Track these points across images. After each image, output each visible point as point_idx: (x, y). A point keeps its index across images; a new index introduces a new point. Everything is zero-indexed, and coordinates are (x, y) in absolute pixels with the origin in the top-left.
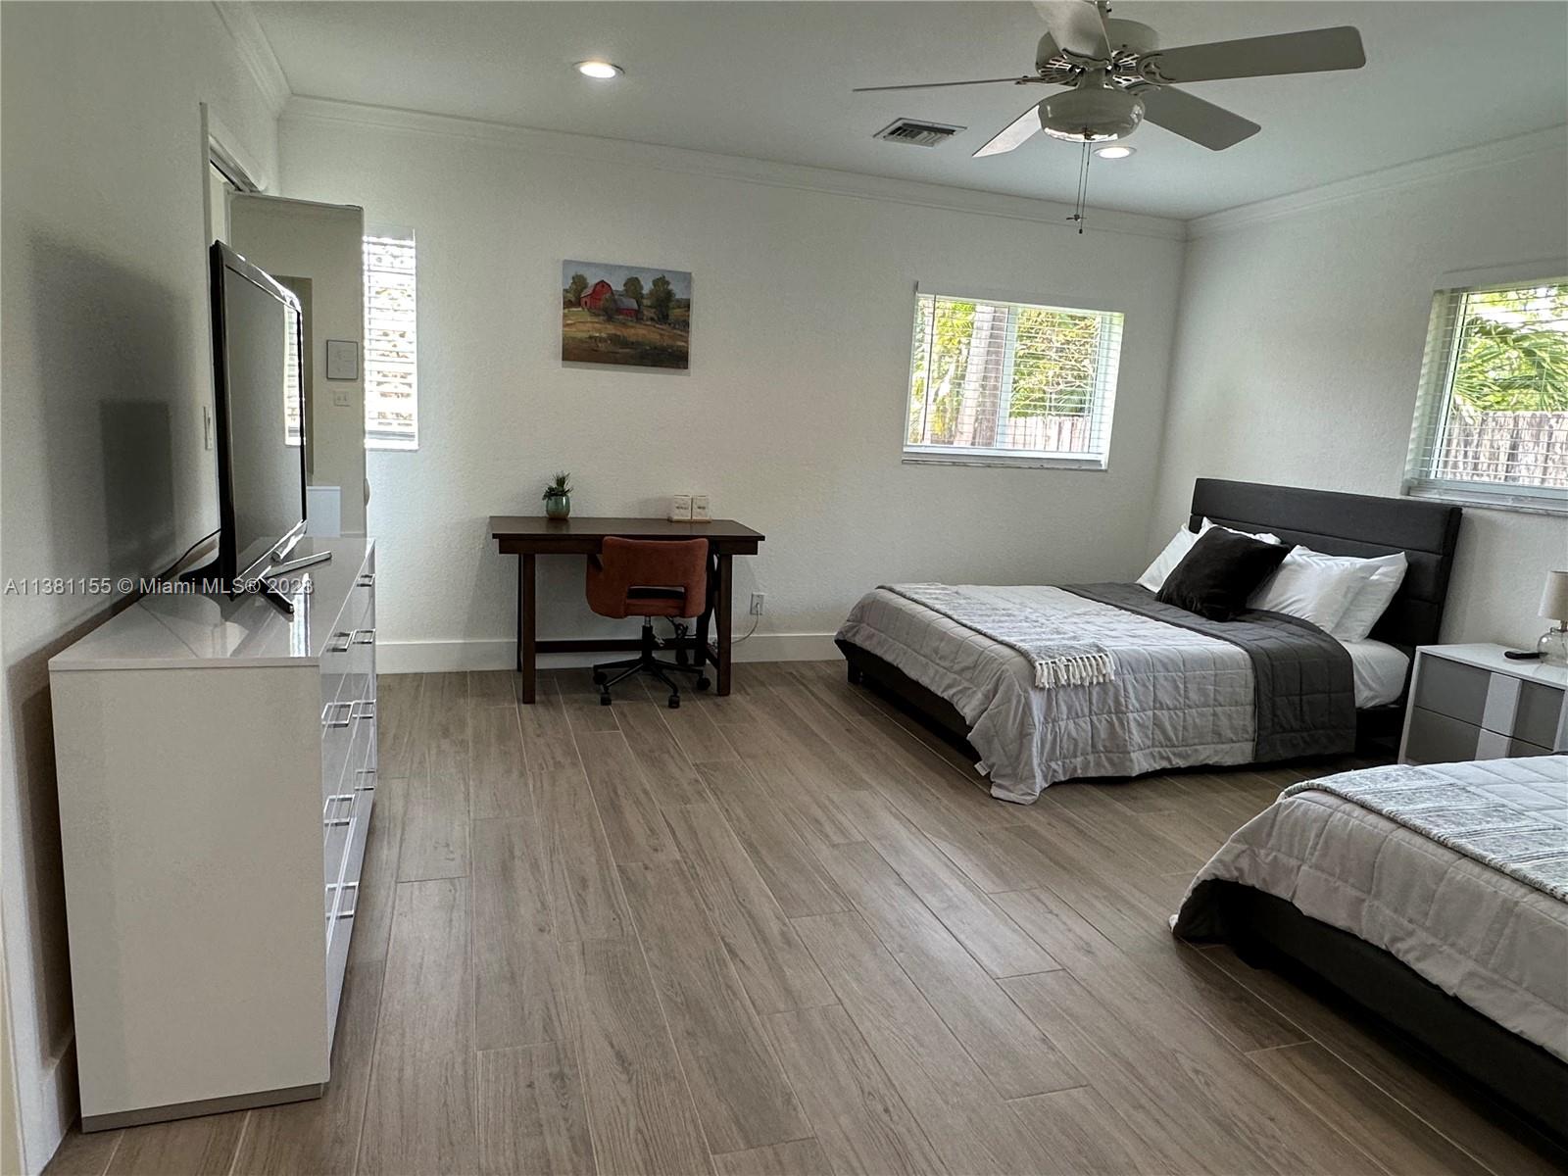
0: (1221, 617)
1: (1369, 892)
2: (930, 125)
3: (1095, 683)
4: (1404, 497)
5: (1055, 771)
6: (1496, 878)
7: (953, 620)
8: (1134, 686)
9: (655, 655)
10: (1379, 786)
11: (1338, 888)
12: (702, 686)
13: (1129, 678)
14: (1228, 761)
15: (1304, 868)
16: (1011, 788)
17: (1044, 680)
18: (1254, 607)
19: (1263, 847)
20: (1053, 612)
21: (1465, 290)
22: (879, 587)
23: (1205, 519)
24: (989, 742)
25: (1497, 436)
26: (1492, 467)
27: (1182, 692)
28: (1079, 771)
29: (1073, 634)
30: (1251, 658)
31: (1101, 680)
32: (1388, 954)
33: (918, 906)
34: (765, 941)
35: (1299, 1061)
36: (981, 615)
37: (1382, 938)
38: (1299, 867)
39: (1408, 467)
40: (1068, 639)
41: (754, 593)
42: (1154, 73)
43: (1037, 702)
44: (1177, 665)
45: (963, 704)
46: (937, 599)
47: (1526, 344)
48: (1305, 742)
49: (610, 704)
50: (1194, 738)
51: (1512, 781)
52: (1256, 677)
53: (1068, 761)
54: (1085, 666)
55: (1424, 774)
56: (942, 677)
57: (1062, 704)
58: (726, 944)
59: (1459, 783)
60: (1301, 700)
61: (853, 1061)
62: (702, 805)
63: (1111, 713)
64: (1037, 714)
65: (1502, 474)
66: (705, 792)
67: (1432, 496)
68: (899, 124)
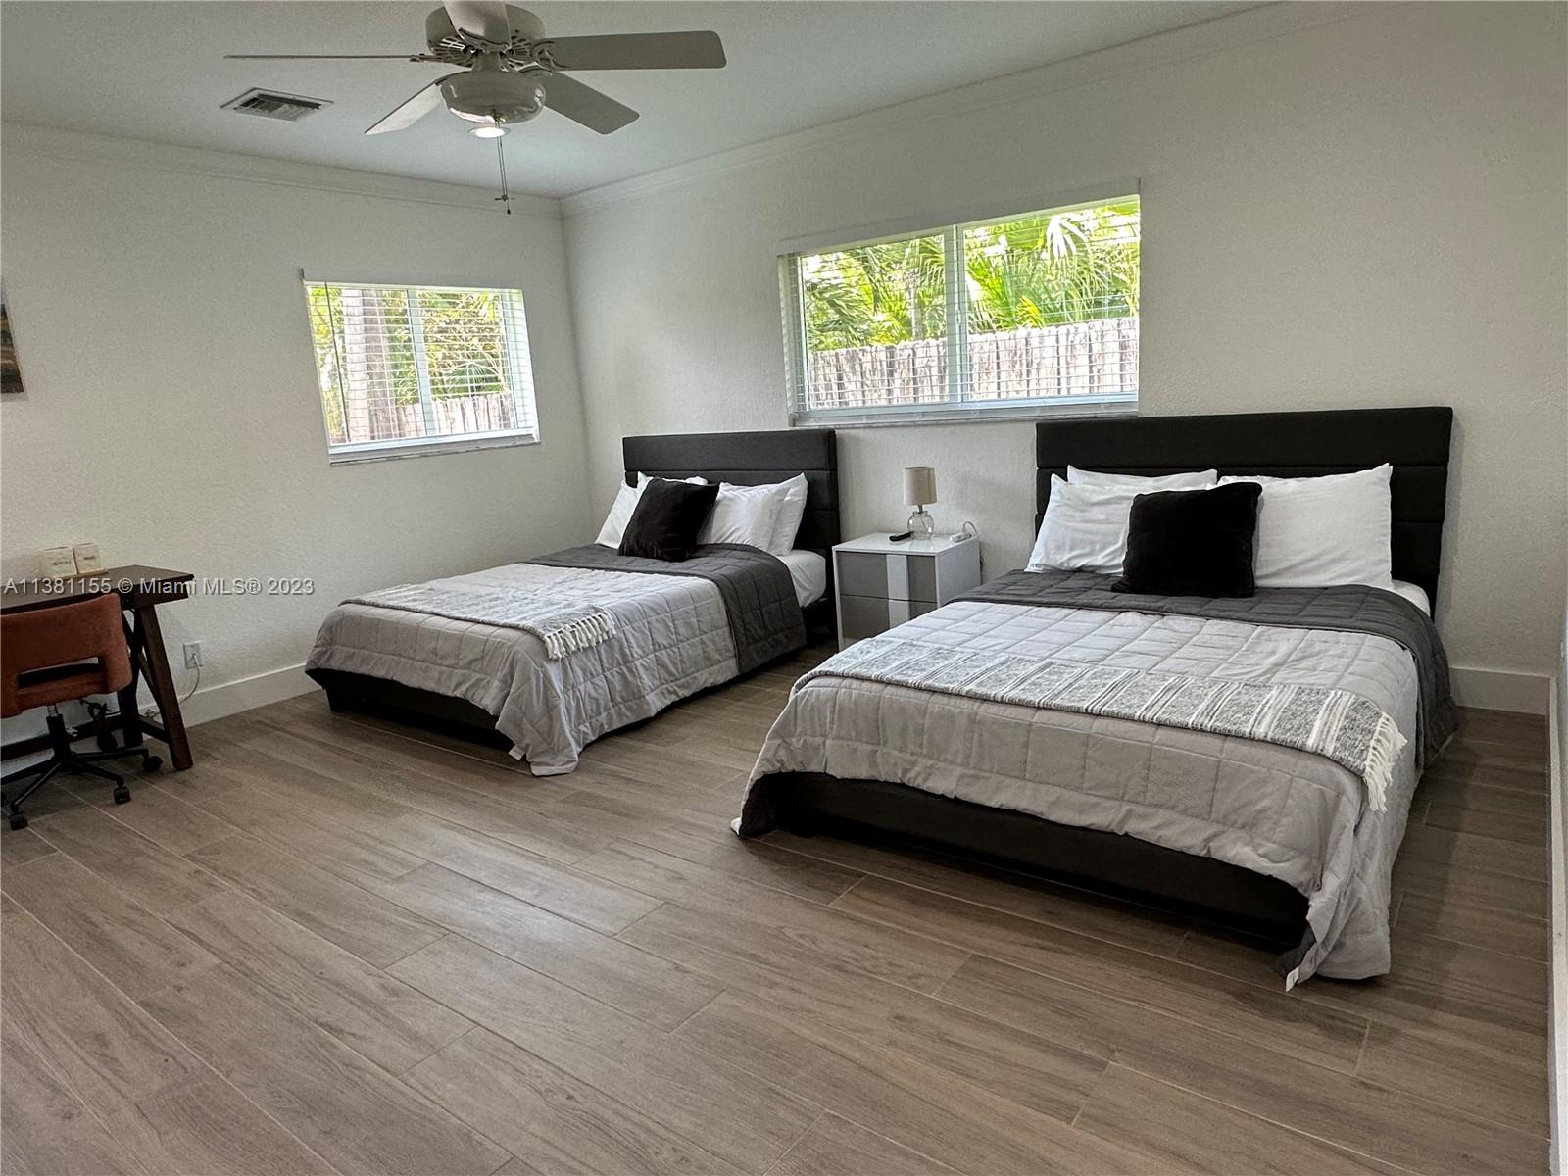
0: (681, 559)
1: (879, 744)
2: (291, 97)
3: (601, 641)
4: (792, 429)
5: (584, 733)
6: (959, 701)
7: (444, 616)
8: (633, 635)
9: (73, 747)
10: (860, 659)
11: (857, 748)
12: (152, 767)
13: (628, 628)
14: (721, 680)
15: (828, 742)
16: (551, 762)
17: (556, 651)
18: (703, 543)
19: (792, 736)
20: (535, 587)
21: (799, 254)
22: (343, 603)
23: (639, 474)
24: (518, 726)
25: (827, 372)
26: (829, 396)
27: (673, 630)
28: (606, 727)
29: (567, 602)
30: (718, 586)
31: (606, 638)
32: (903, 785)
33: (510, 902)
34: (367, 1002)
35: (866, 893)
36: (469, 606)
37: (896, 775)
38: (824, 742)
39: (789, 403)
40: (565, 607)
41: (187, 644)
42: (548, 60)
43: (554, 672)
44: (663, 607)
45: (480, 696)
46: (415, 600)
47: (827, 295)
48: (772, 646)
49: (27, 825)
50: (690, 668)
51: (936, 630)
52: (725, 601)
53: (593, 720)
54: (588, 629)
55: (883, 641)
56: (450, 677)
57: (577, 669)
58: (322, 1025)
59: (907, 641)
60: (761, 612)
61: (517, 1070)
62: (218, 895)
63: (620, 665)
64: (558, 686)
65: (837, 400)
66: (214, 880)
67: (813, 425)
68: (254, 94)
